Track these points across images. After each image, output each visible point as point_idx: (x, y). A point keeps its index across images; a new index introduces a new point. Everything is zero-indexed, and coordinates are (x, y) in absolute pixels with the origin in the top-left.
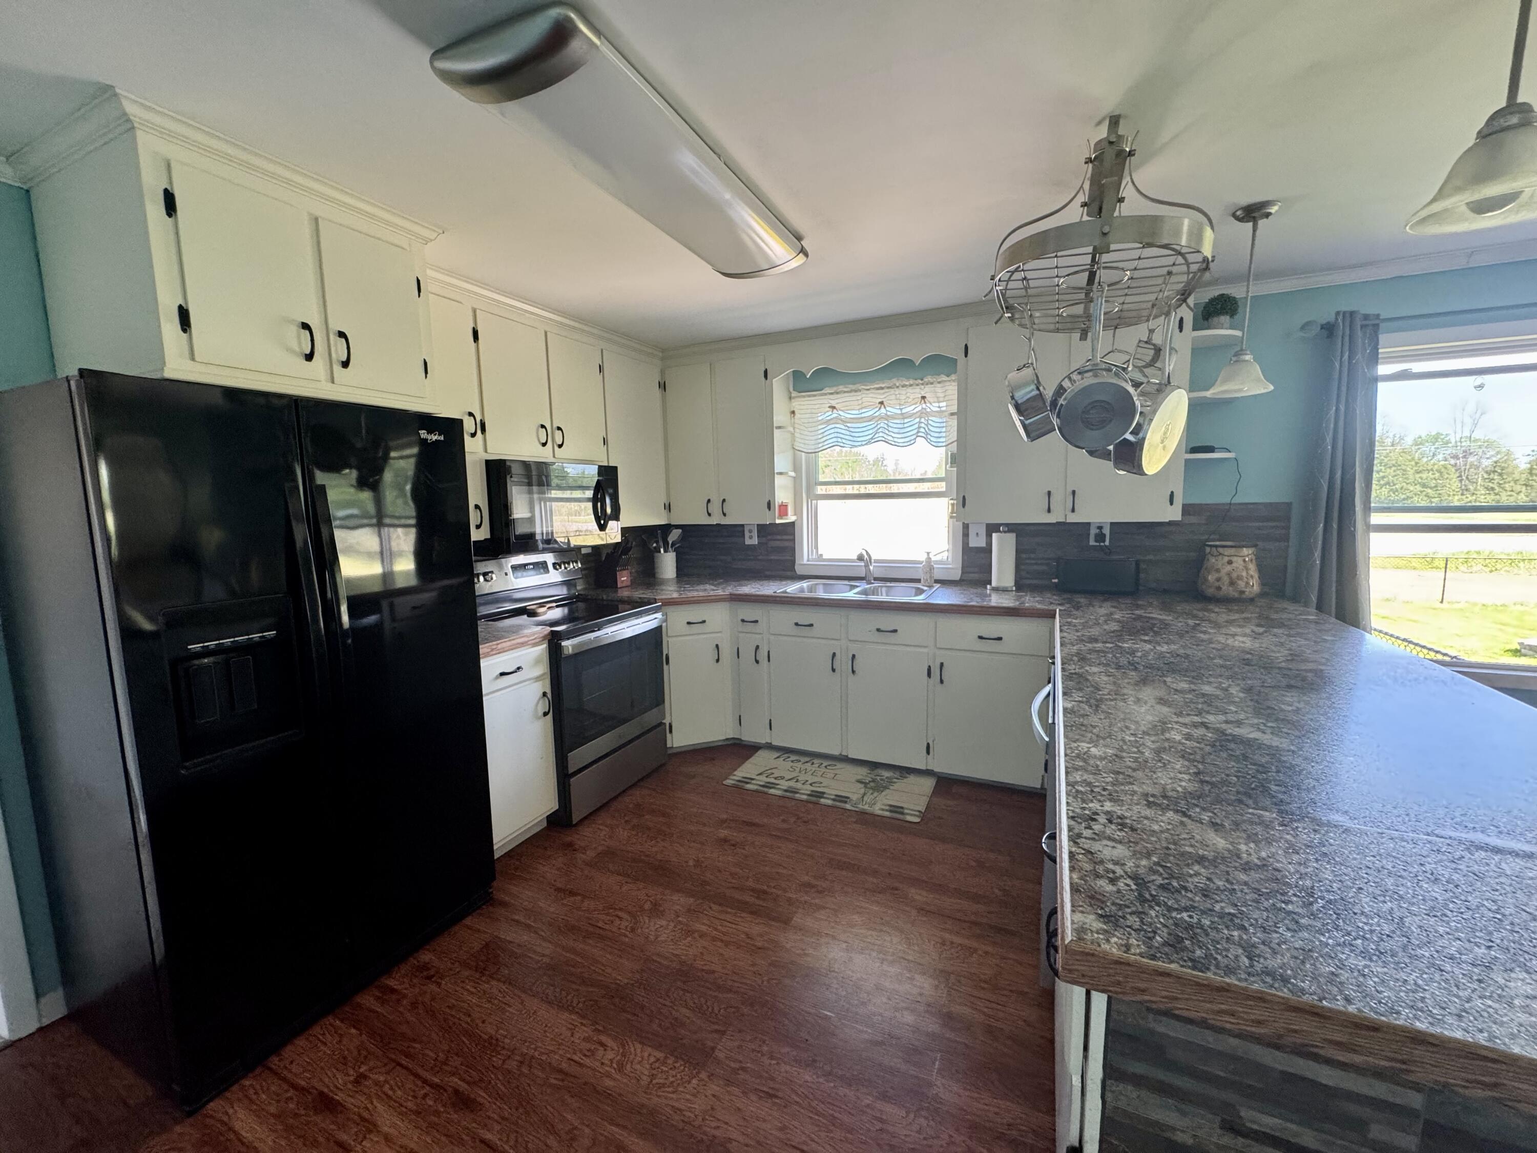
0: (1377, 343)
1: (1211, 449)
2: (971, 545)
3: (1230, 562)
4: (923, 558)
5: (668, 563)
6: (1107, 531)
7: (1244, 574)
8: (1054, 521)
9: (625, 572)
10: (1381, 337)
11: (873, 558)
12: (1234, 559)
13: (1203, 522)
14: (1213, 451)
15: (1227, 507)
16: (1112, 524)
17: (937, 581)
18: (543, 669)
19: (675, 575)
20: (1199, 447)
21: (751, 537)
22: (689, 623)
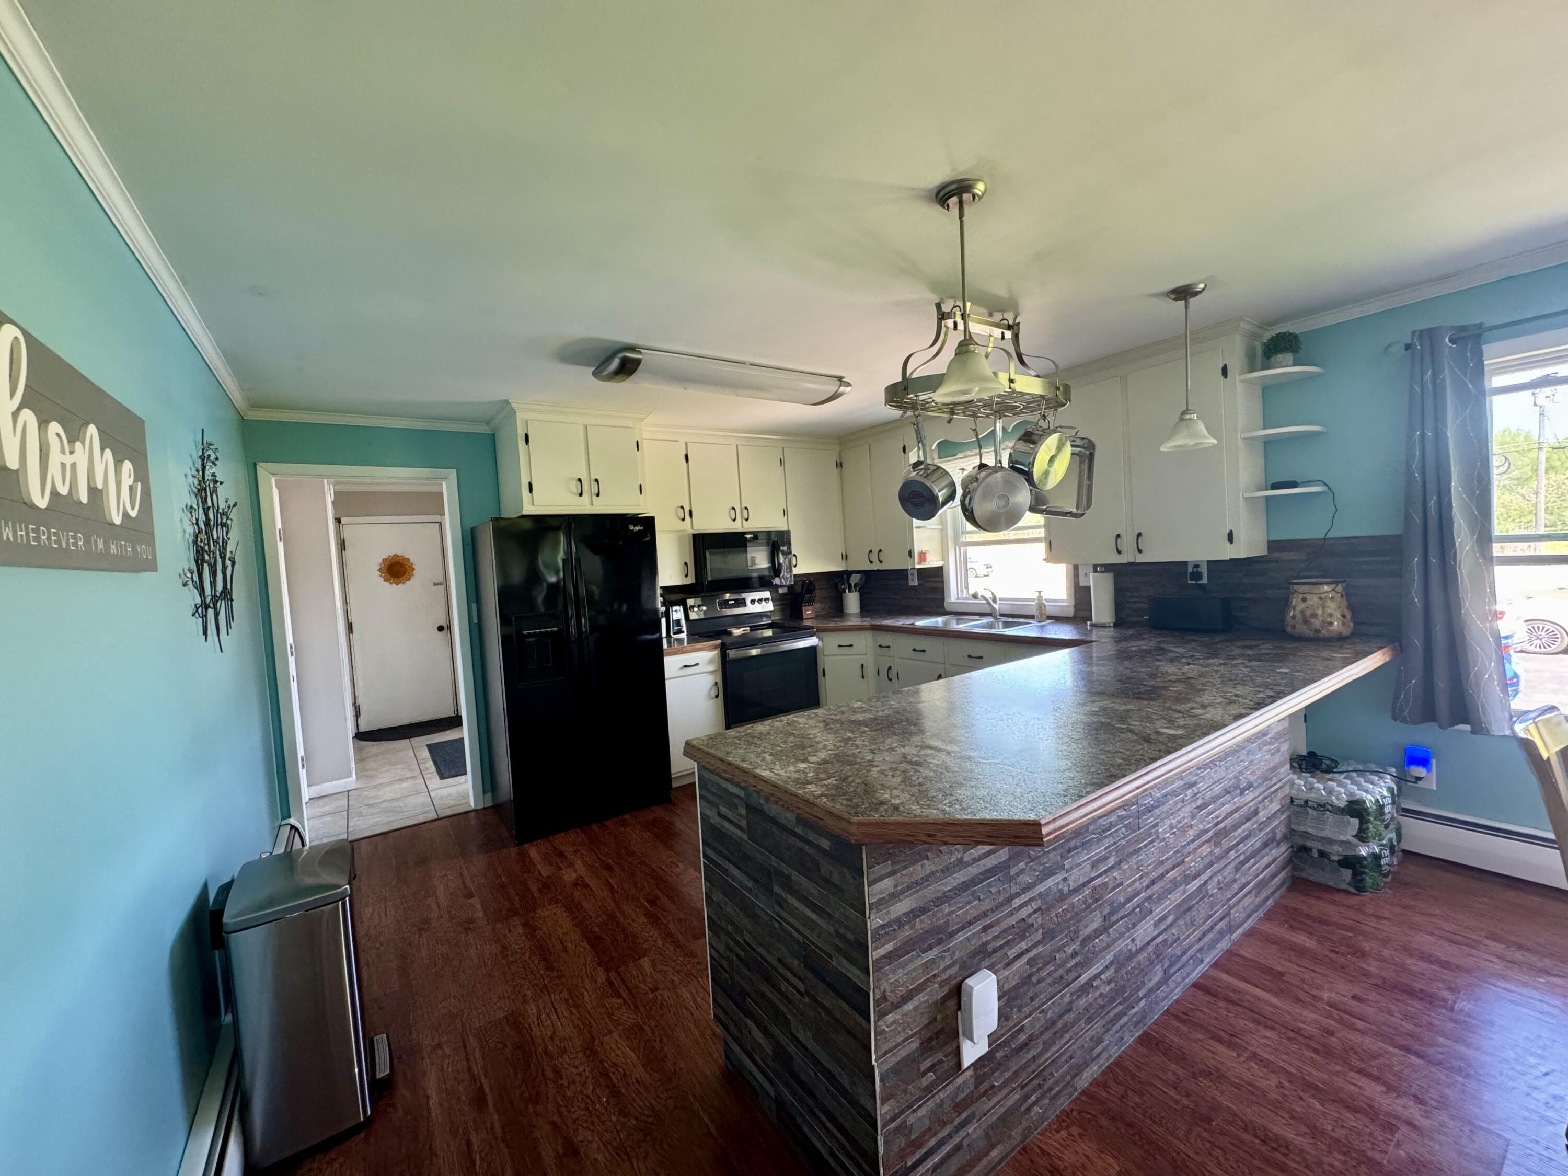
0: (1481, 355)
1: (1293, 485)
2: (1081, 584)
3: (1304, 600)
4: (1035, 596)
5: (852, 601)
6: (1204, 570)
7: (1320, 612)
8: (1125, 562)
9: (810, 607)
10: (1485, 347)
11: (998, 597)
12: (1308, 597)
13: (1304, 558)
14: (1296, 487)
15: (1322, 542)
16: (1209, 562)
17: (1049, 618)
18: (715, 666)
19: (858, 611)
20: (1281, 483)
21: (913, 580)
22: (840, 646)
